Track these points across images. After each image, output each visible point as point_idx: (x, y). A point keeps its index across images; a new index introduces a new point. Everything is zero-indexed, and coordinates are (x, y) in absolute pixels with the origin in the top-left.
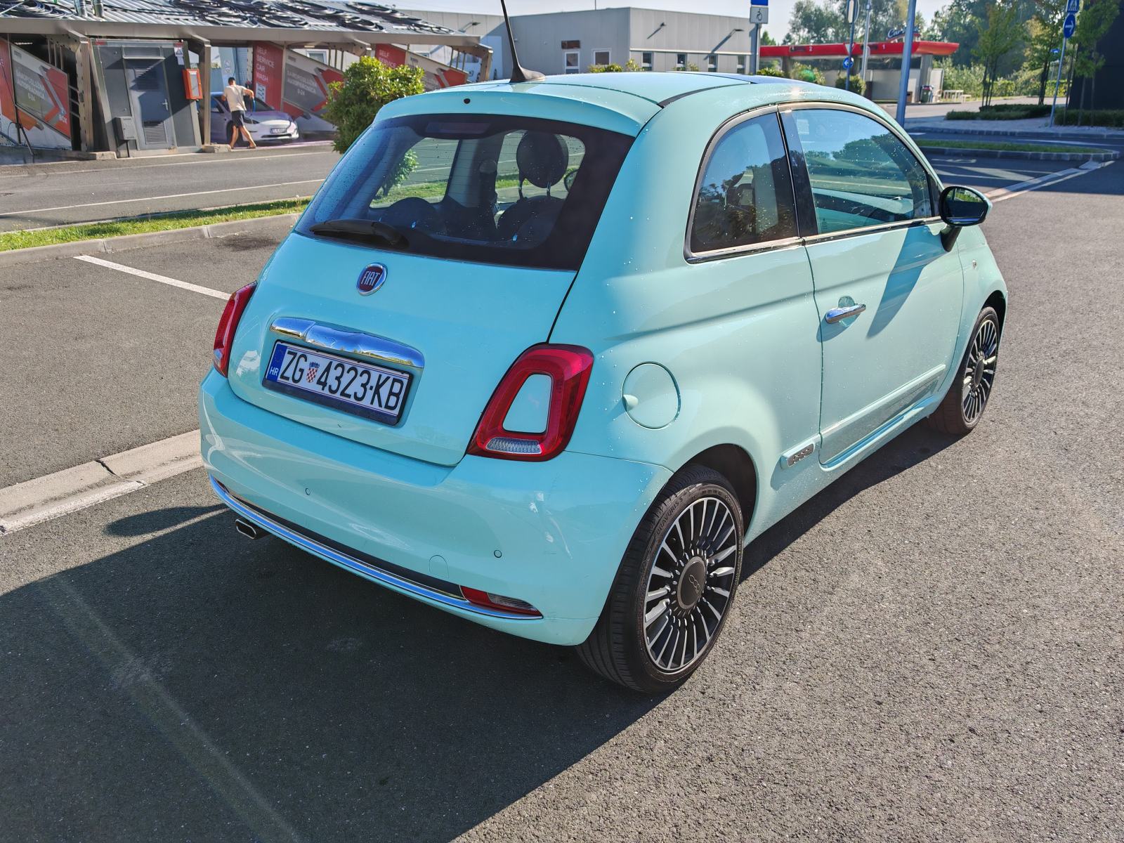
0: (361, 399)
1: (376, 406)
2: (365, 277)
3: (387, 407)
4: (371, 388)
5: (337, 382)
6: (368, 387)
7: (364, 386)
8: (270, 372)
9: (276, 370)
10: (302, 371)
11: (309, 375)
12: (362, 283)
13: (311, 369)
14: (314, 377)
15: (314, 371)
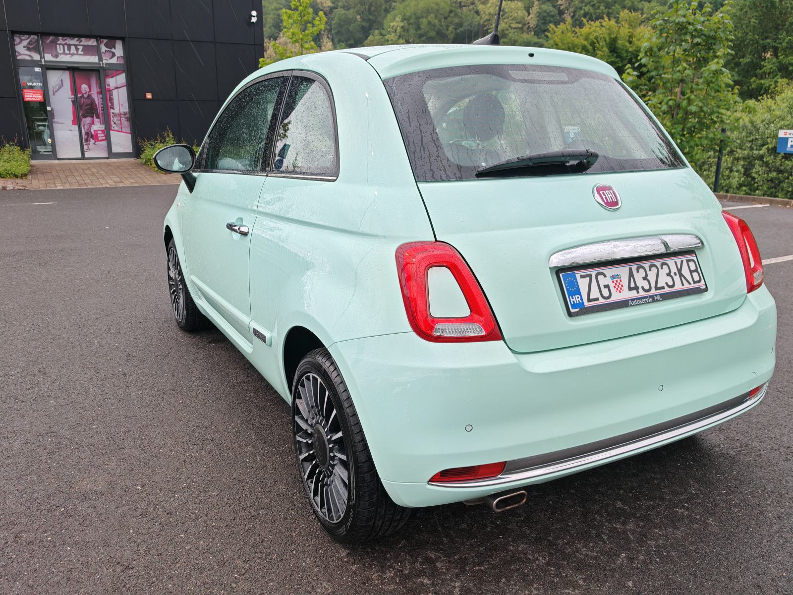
0: (673, 286)
1: (687, 286)
3: (695, 282)
4: (675, 274)
5: (646, 282)
6: (672, 274)
7: (669, 275)
8: (572, 303)
9: (578, 298)
10: (607, 286)
11: (617, 287)
12: (606, 202)
13: (615, 280)
14: (622, 286)
15: (619, 281)
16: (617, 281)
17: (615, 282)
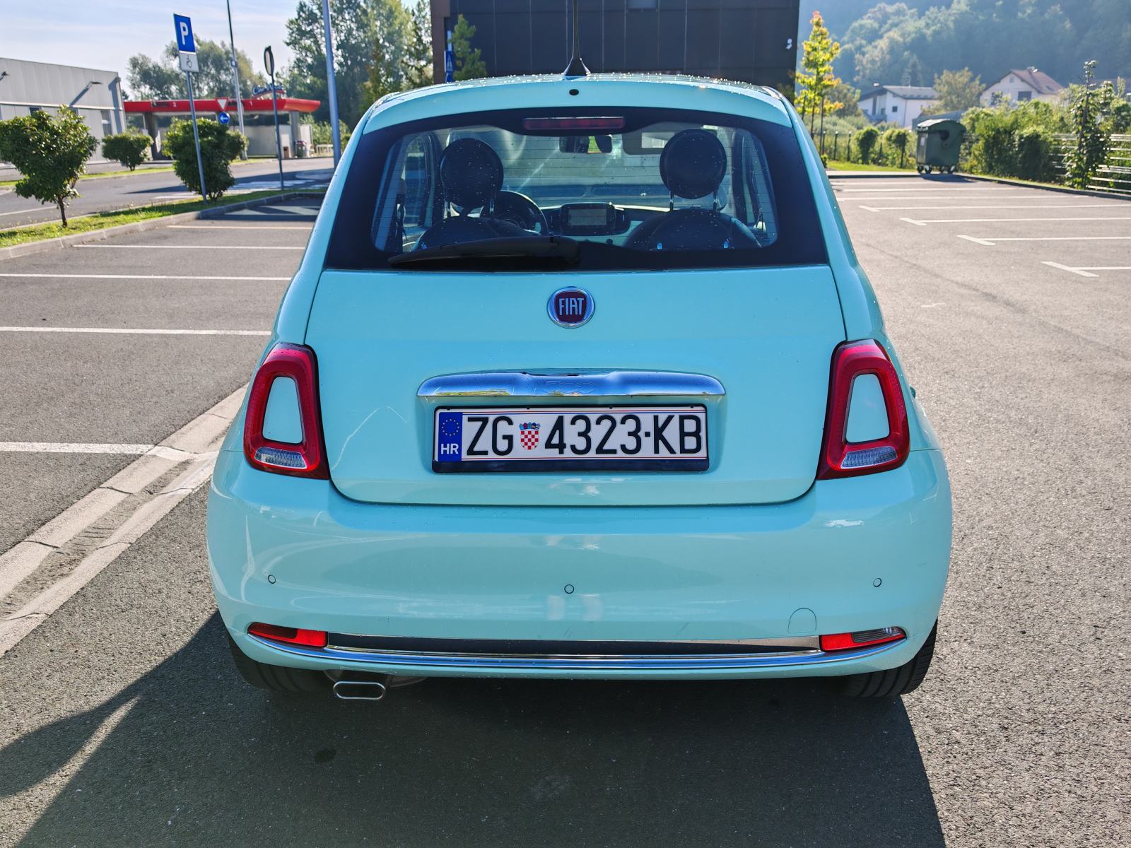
0: (635, 451)
1: (664, 453)
2: (561, 306)
3: (683, 450)
4: (647, 434)
5: (583, 439)
6: (641, 434)
7: (634, 434)
8: (442, 453)
9: (454, 447)
10: (509, 438)
11: (526, 440)
12: (561, 314)
13: (526, 432)
14: (537, 440)
15: (533, 433)
16: (530, 433)
17: (526, 433)
